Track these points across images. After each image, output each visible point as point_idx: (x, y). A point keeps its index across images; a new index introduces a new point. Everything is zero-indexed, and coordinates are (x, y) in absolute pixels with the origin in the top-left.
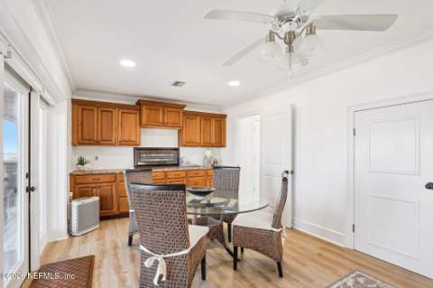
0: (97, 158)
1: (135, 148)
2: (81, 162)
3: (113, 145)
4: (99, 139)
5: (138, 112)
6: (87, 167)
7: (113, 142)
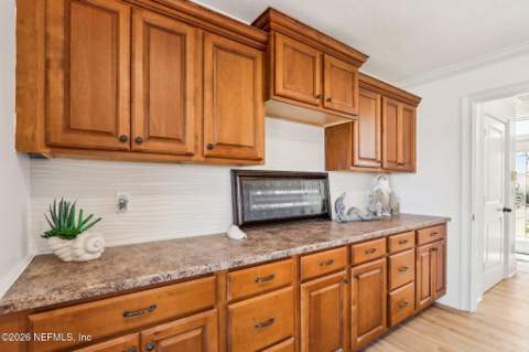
0: (122, 205)
1: (234, 173)
2: (65, 225)
3: (185, 158)
4: (139, 132)
5: (259, 55)
6: (86, 246)
7: (189, 146)
